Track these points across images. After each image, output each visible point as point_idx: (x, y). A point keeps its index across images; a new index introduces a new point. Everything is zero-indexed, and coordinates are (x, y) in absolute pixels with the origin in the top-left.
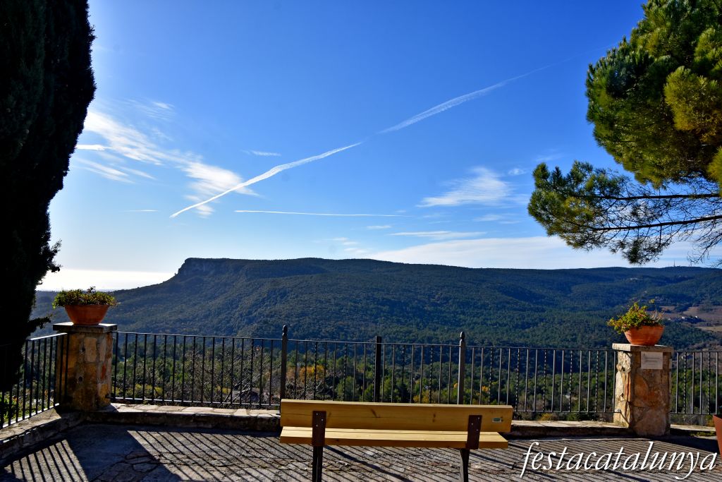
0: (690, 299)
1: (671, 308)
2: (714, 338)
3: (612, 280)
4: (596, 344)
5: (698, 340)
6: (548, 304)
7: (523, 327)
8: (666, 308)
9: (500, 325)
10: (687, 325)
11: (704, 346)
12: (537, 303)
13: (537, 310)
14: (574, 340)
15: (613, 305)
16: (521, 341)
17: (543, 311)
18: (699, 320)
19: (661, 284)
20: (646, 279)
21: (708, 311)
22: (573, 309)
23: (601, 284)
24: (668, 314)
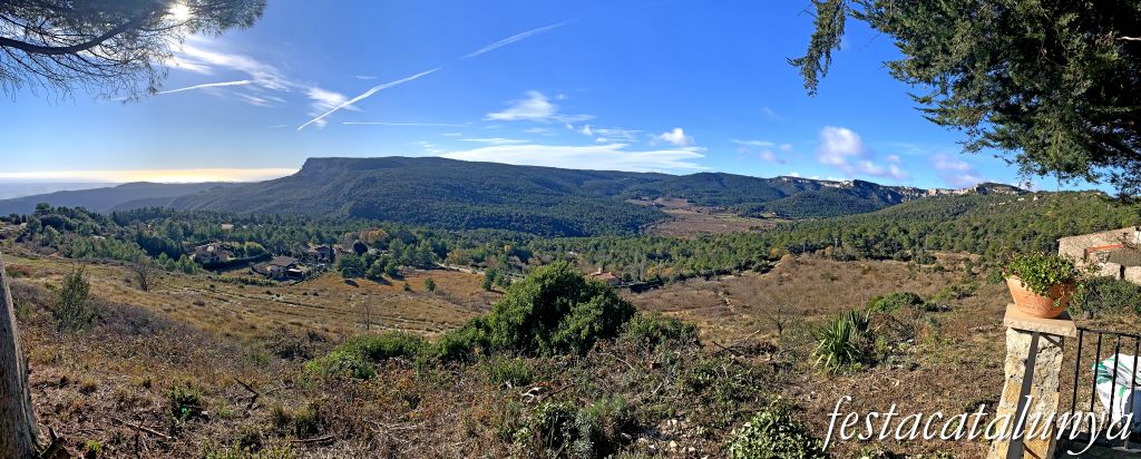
0: (659, 193)
1: (647, 198)
2: (670, 217)
3: (611, 179)
5: (660, 218)
6: (566, 191)
7: (547, 206)
8: (644, 198)
9: (530, 204)
10: (655, 209)
11: (664, 222)
12: (558, 190)
13: (558, 195)
14: (582, 216)
15: (611, 195)
16: (545, 214)
17: (562, 195)
18: (662, 206)
21: (668, 200)
22: (583, 196)
23: (606, 181)
24: (645, 202)
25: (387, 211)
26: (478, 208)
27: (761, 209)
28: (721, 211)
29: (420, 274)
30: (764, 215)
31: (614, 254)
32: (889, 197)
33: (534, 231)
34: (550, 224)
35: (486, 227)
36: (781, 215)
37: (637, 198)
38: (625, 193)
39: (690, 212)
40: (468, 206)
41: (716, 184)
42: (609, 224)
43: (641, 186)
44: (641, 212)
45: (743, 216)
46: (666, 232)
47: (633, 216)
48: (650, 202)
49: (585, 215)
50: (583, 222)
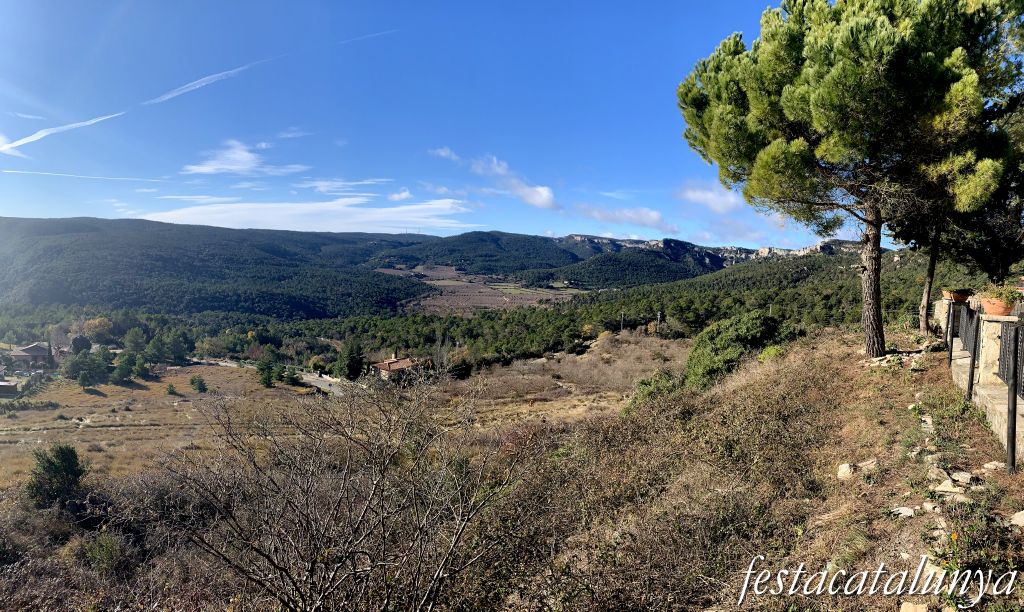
0: (418, 259)
1: (403, 266)
2: (436, 290)
3: (355, 243)
4: (343, 295)
5: (424, 291)
6: (302, 261)
7: (280, 280)
8: (398, 266)
9: (259, 278)
10: (415, 280)
11: (428, 296)
12: (291, 259)
13: (292, 265)
14: (324, 291)
15: (356, 264)
16: (278, 291)
17: (297, 266)
18: (424, 276)
19: (395, 247)
20: (383, 243)
21: (431, 268)
22: (322, 266)
23: (347, 246)
24: (400, 271)
25: (81, 292)
26: (199, 285)
27: (551, 276)
28: (499, 281)
29: (176, 372)
30: (555, 285)
31: (383, 338)
32: (707, 260)
33: (267, 312)
34: (286, 303)
35: (213, 308)
36: (575, 284)
37: (390, 266)
38: (373, 260)
39: (460, 283)
40: (185, 281)
41: (492, 246)
42: (359, 300)
43: (394, 251)
44: (398, 284)
45: (527, 287)
46: (432, 309)
47: (388, 290)
48: (407, 272)
49: (328, 290)
50: (327, 299)
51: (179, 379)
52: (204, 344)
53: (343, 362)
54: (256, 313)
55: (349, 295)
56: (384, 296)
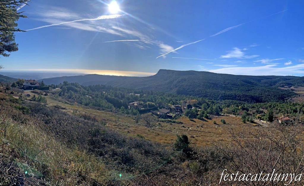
0: (292, 84)
1: (287, 87)
2: (298, 95)
3: (272, 79)
4: (267, 95)
5: (293, 95)
7: (248, 91)
8: (286, 87)
9: (242, 90)
10: (291, 91)
11: (295, 97)
12: (252, 84)
13: (252, 86)
14: (262, 94)
15: (272, 86)
16: (248, 94)
17: (254, 86)
18: (294, 90)
19: (285, 80)
20: (281, 79)
21: (296, 87)
22: (261, 86)
23: (269, 80)
24: (286, 88)
25: (190, 92)
26: (224, 92)
31: (279, 110)
33: (245, 101)
34: (250, 98)
35: (228, 99)
37: (283, 86)
38: (277, 84)
40: (220, 91)
42: (272, 97)
43: (284, 82)
44: (285, 92)
46: (296, 101)
47: (282, 94)
48: (288, 89)
49: (263, 94)
50: (262, 97)
51: (218, 119)
52: (225, 110)
53: (267, 116)
54: (241, 101)
55: (269, 95)
56: (280, 96)
